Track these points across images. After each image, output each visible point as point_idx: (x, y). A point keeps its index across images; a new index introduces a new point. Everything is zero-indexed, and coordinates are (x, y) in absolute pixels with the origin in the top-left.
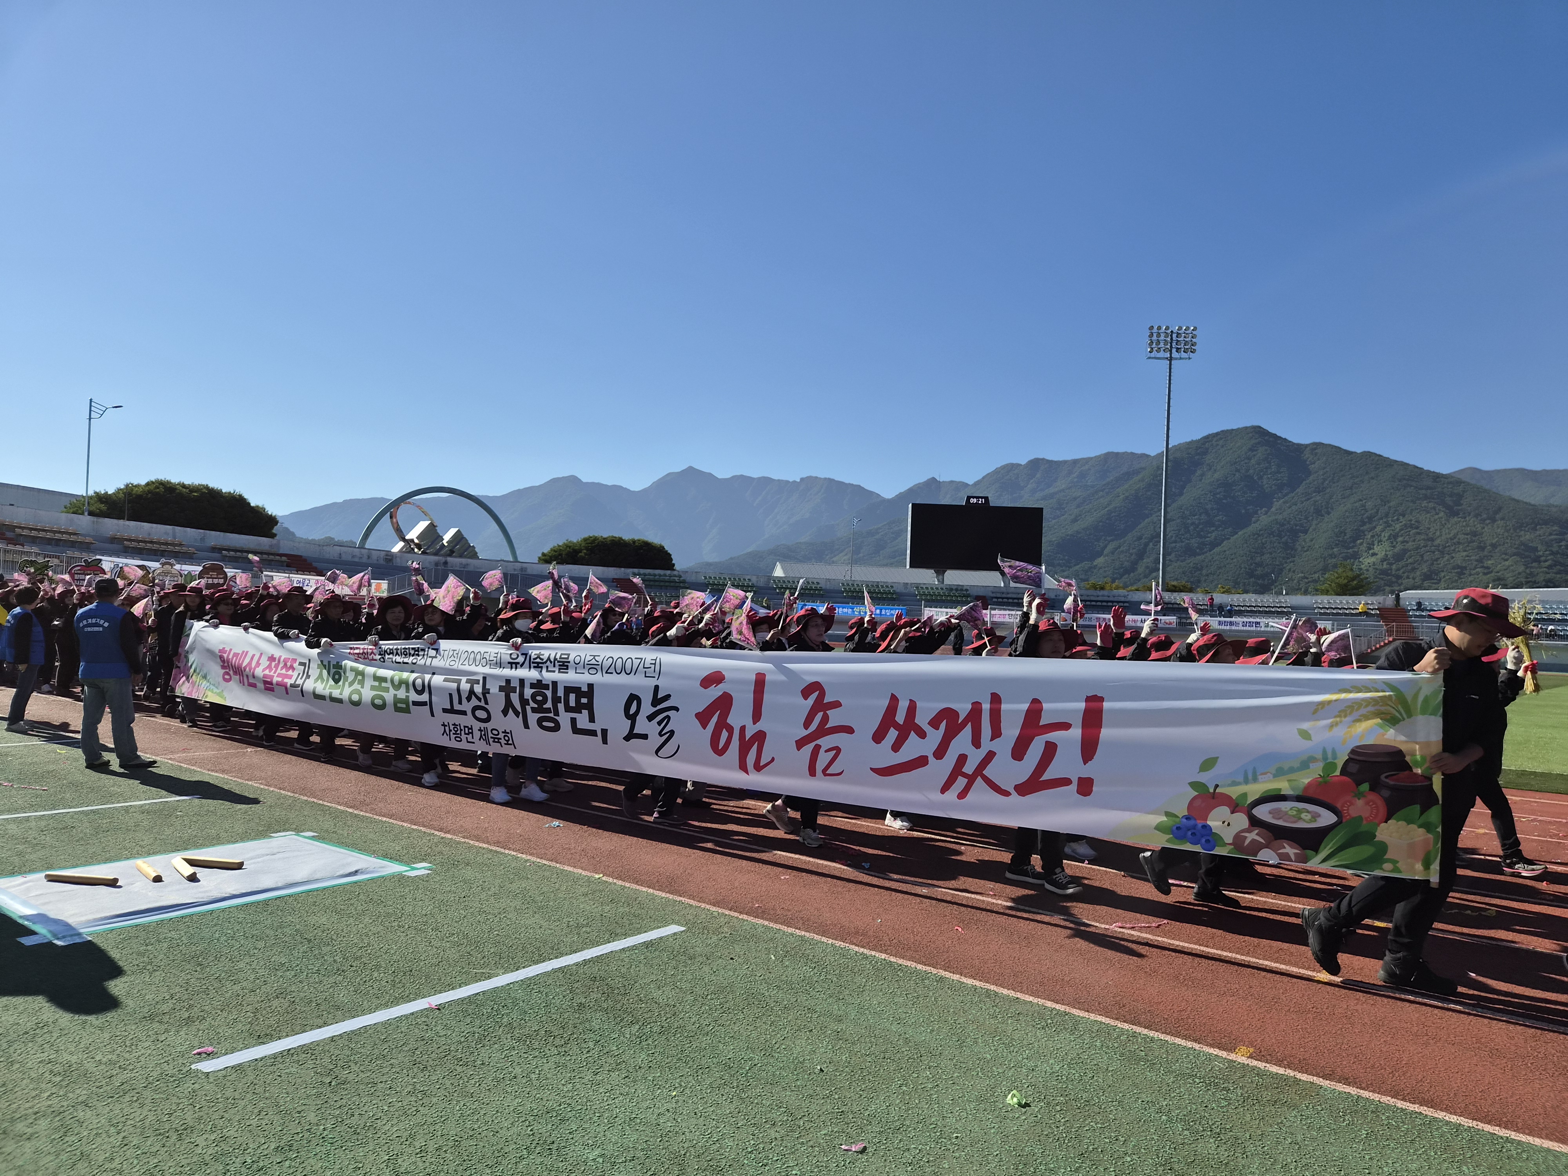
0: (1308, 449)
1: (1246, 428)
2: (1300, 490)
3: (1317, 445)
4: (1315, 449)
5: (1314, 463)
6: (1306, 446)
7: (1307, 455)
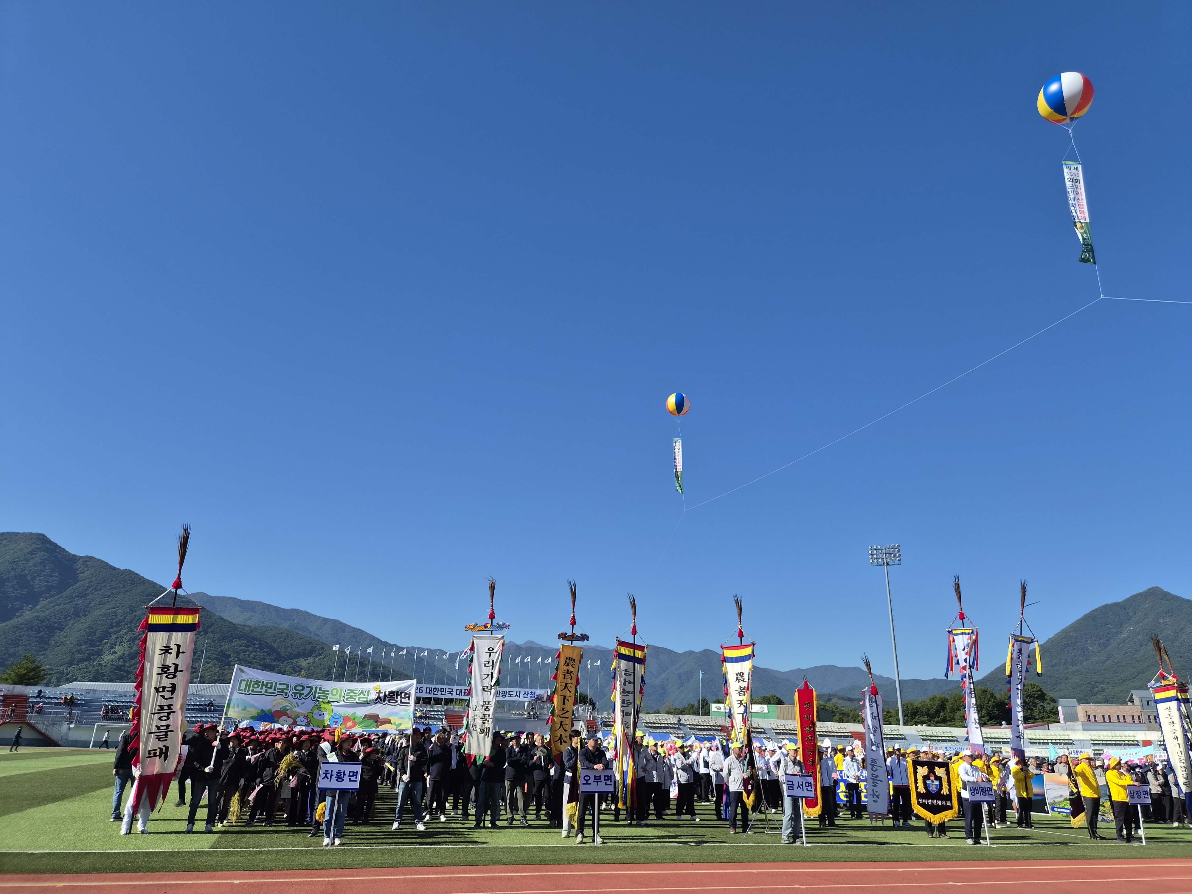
0: (81, 560)
1: (31, 534)
2: (67, 593)
3: (89, 559)
4: (88, 561)
5: (84, 572)
6: (81, 558)
7: (79, 565)
